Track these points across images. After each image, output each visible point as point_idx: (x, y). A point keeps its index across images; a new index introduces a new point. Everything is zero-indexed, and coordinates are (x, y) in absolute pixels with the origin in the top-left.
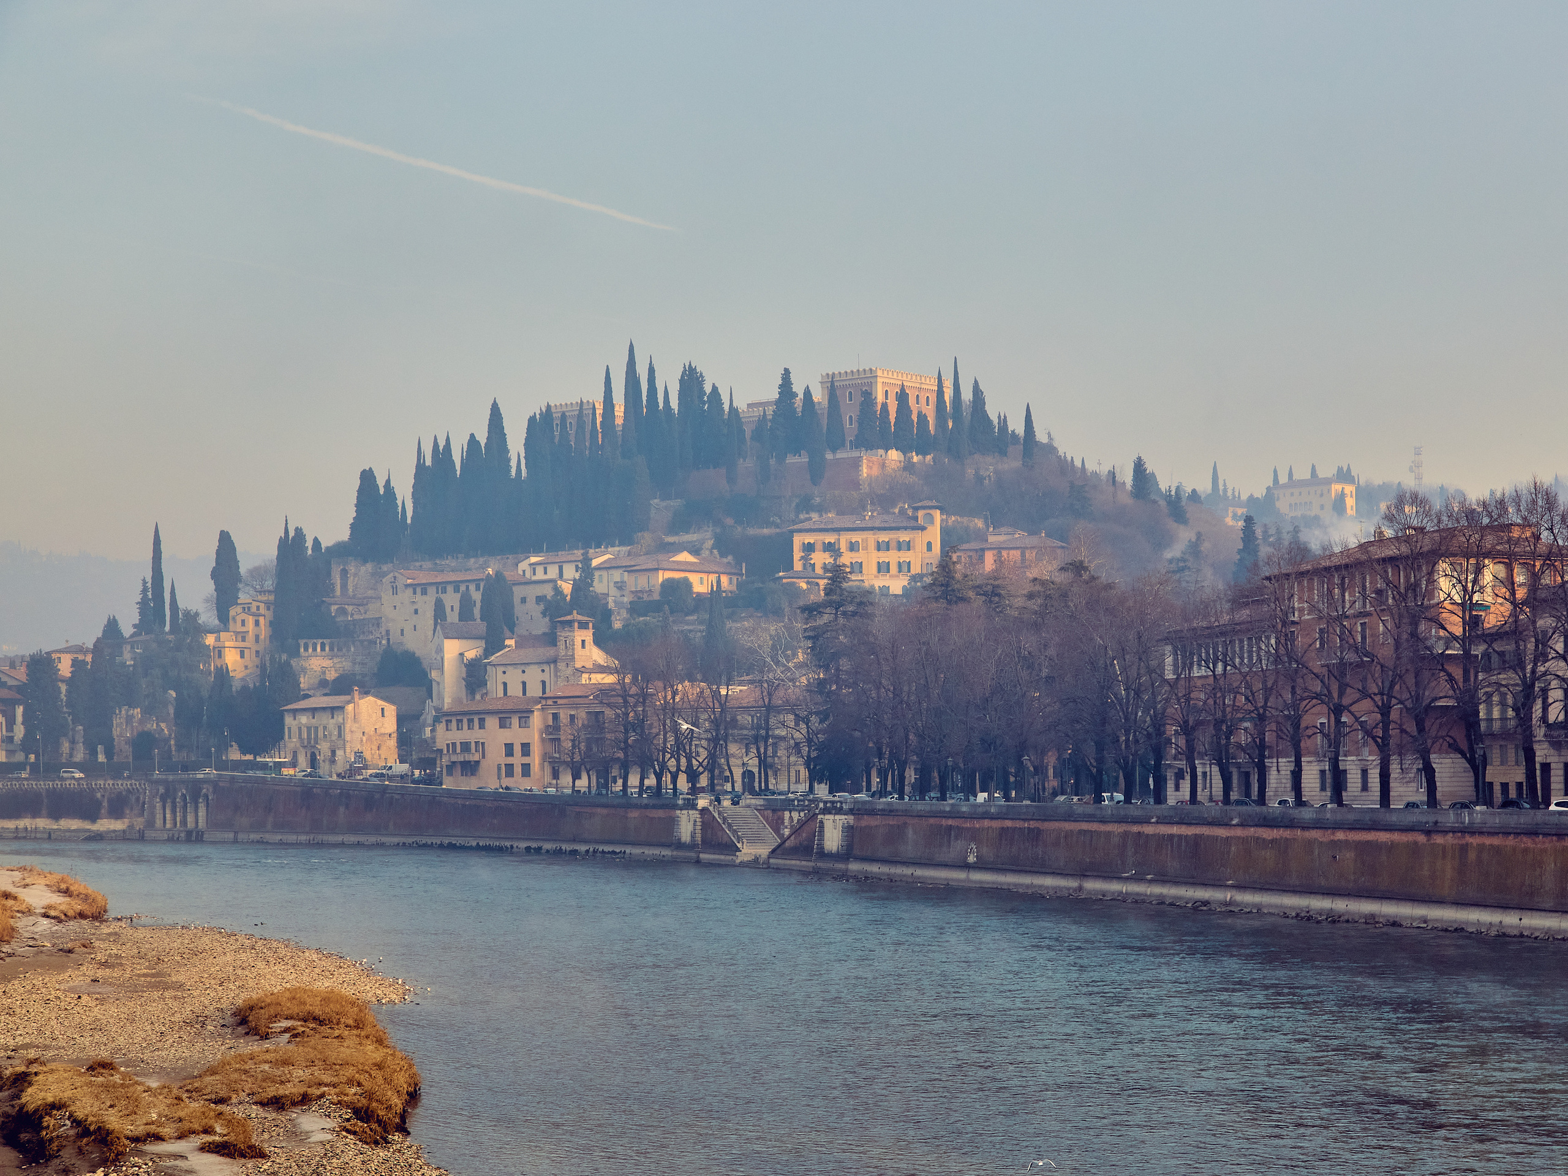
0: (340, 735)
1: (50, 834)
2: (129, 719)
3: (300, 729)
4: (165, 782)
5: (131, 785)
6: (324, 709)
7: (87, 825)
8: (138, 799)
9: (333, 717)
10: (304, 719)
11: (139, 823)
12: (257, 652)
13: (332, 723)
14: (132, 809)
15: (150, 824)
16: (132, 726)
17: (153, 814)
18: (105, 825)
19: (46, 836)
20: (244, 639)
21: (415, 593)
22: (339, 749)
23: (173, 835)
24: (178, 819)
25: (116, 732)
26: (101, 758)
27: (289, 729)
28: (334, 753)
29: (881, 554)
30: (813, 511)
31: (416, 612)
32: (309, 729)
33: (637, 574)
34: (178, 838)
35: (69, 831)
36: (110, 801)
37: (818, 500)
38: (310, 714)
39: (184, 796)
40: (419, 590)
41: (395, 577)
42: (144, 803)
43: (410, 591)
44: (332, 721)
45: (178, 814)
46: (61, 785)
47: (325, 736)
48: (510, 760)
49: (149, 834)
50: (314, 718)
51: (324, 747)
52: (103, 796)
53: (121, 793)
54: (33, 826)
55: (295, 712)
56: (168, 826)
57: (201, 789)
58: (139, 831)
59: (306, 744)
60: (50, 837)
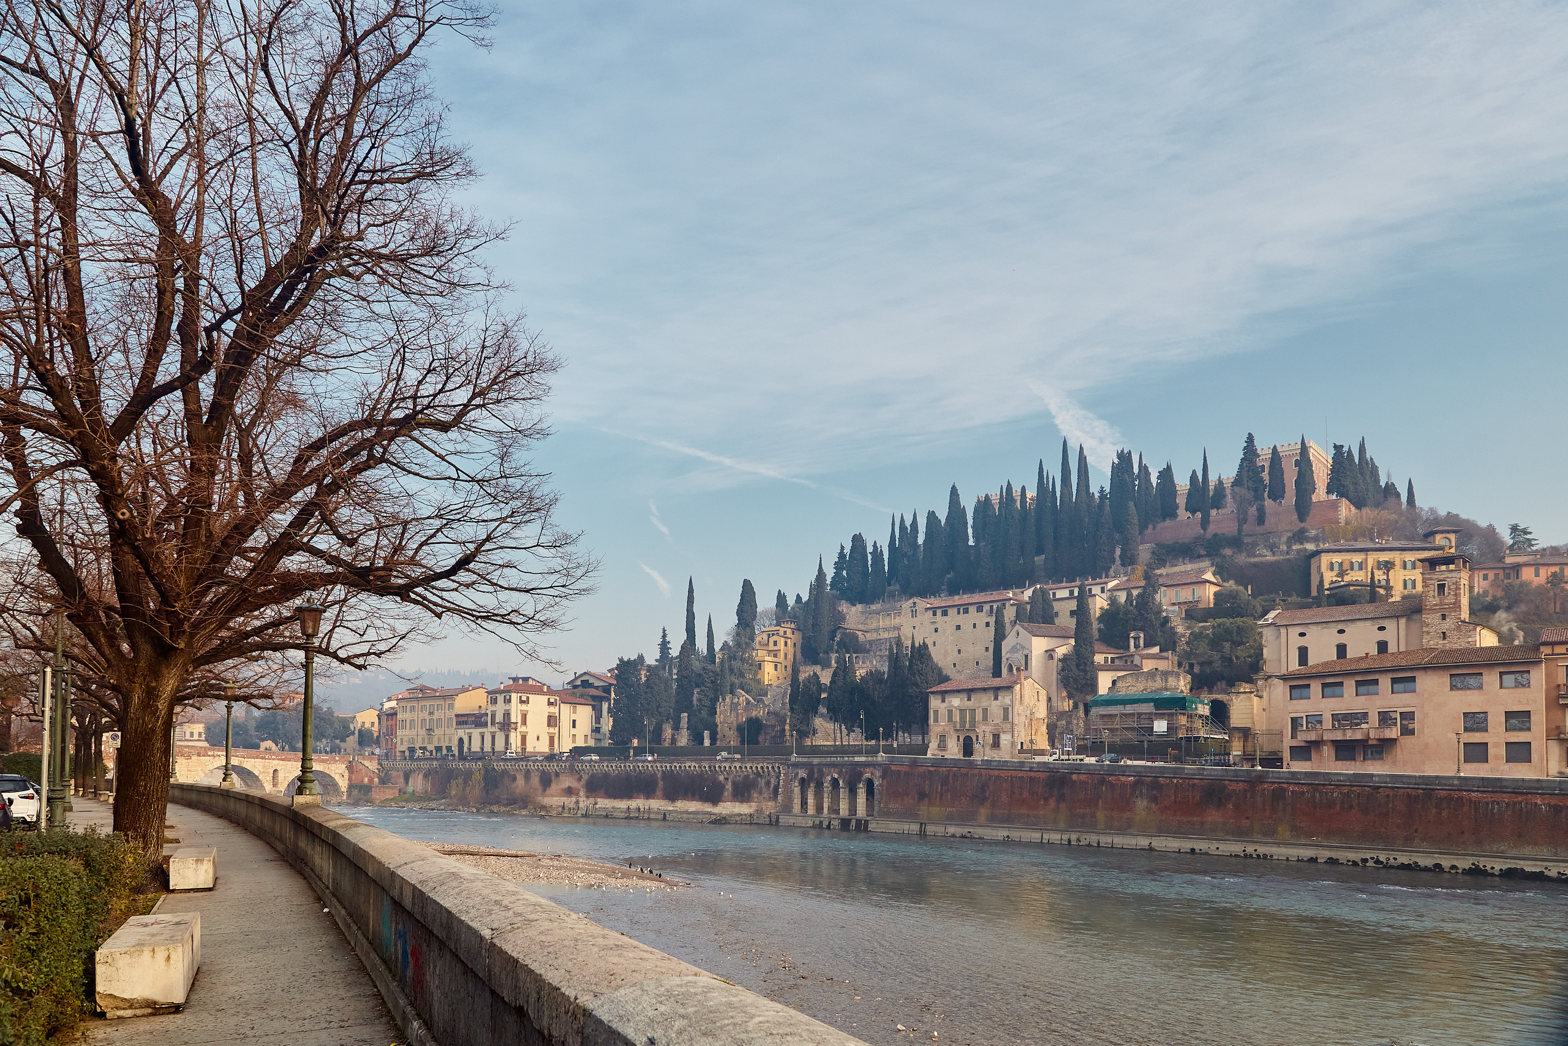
0: (1006, 717)
1: (665, 814)
2: (734, 707)
3: (950, 712)
4: (809, 766)
5: (762, 768)
6: (984, 689)
7: (708, 808)
8: (768, 783)
9: (996, 698)
10: (956, 701)
11: (770, 807)
12: (786, 667)
13: (995, 707)
14: (761, 793)
15: (787, 808)
16: (737, 714)
17: (789, 799)
18: (728, 808)
19: (661, 817)
20: (775, 656)
21: (935, 614)
22: (1004, 732)
23: (821, 822)
24: (826, 805)
25: (719, 719)
26: (707, 742)
27: (936, 712)
28: (996, 737)
29: (1406, 572)
30: (1308, 542)
31: (936, 630)
32: (962, 711)
33: (1179, 589)
34: (828, 827)
35: (687, 812)
36: (734, 784)
37: (1313, 532)
38: (965, 696)
39: (835, 783)
40: (939, 612)
41: (914, 603)
42: (776, 788)
43: (931, 613)
44: (995, 703)
45: (825, 800)
46: (680, 767)
47: (985, 718)
48: (1476, 737)
49: (784, 820)
50: (969, 699)
51: (984, 731)
52: (727, 779)
53: (747, 776)
54: (647, 807)
55: (944, 694)
56: (811, 810)
57: (861, 774)
58: (769, 816)
59: (958, 727)
60: (664, 819)
